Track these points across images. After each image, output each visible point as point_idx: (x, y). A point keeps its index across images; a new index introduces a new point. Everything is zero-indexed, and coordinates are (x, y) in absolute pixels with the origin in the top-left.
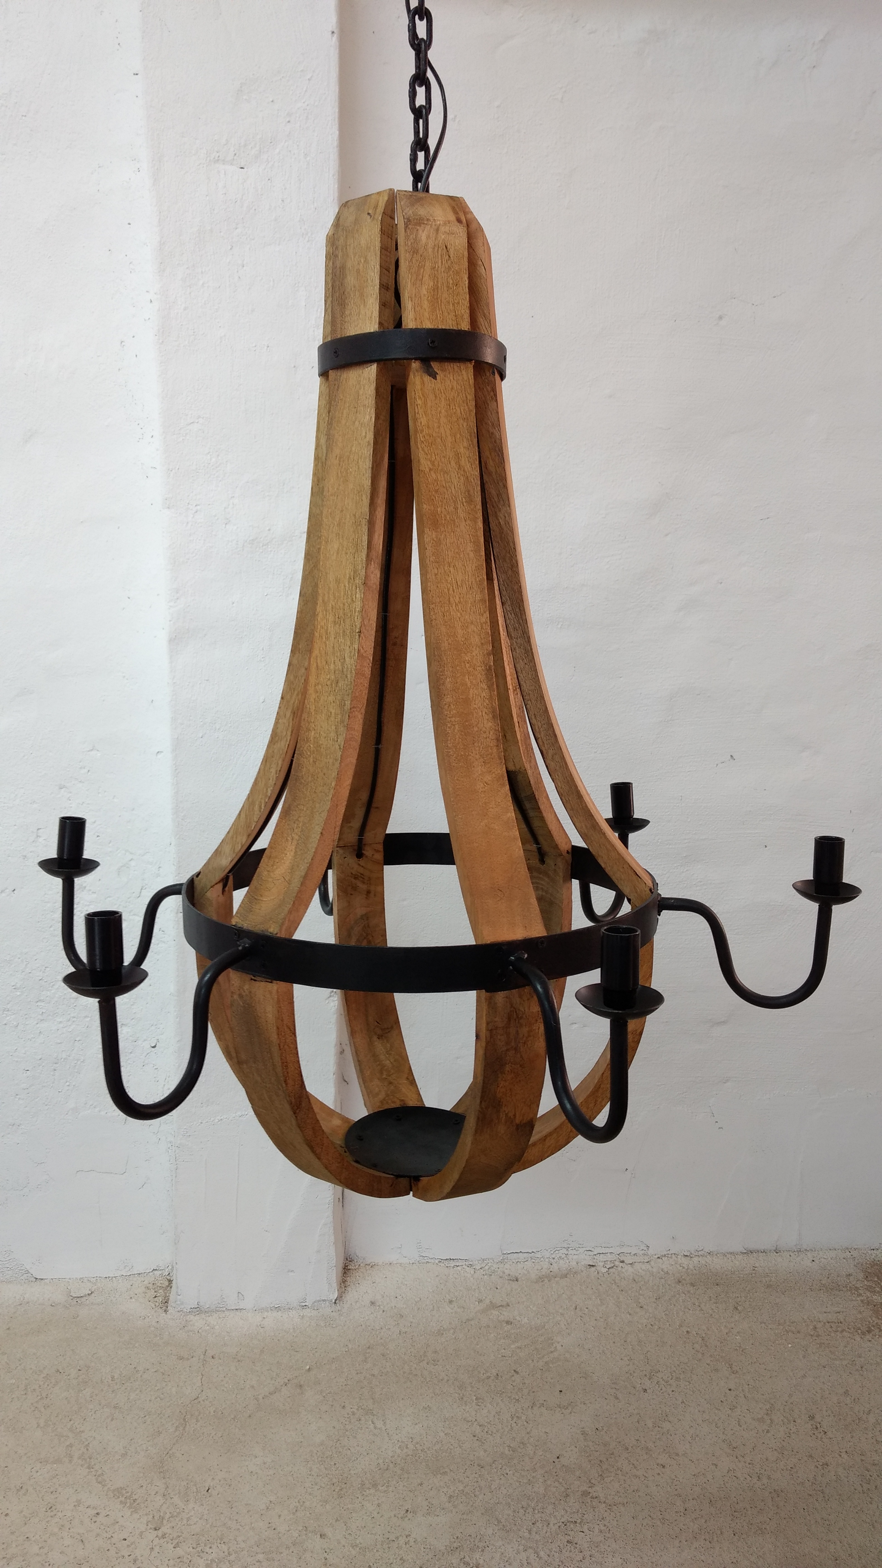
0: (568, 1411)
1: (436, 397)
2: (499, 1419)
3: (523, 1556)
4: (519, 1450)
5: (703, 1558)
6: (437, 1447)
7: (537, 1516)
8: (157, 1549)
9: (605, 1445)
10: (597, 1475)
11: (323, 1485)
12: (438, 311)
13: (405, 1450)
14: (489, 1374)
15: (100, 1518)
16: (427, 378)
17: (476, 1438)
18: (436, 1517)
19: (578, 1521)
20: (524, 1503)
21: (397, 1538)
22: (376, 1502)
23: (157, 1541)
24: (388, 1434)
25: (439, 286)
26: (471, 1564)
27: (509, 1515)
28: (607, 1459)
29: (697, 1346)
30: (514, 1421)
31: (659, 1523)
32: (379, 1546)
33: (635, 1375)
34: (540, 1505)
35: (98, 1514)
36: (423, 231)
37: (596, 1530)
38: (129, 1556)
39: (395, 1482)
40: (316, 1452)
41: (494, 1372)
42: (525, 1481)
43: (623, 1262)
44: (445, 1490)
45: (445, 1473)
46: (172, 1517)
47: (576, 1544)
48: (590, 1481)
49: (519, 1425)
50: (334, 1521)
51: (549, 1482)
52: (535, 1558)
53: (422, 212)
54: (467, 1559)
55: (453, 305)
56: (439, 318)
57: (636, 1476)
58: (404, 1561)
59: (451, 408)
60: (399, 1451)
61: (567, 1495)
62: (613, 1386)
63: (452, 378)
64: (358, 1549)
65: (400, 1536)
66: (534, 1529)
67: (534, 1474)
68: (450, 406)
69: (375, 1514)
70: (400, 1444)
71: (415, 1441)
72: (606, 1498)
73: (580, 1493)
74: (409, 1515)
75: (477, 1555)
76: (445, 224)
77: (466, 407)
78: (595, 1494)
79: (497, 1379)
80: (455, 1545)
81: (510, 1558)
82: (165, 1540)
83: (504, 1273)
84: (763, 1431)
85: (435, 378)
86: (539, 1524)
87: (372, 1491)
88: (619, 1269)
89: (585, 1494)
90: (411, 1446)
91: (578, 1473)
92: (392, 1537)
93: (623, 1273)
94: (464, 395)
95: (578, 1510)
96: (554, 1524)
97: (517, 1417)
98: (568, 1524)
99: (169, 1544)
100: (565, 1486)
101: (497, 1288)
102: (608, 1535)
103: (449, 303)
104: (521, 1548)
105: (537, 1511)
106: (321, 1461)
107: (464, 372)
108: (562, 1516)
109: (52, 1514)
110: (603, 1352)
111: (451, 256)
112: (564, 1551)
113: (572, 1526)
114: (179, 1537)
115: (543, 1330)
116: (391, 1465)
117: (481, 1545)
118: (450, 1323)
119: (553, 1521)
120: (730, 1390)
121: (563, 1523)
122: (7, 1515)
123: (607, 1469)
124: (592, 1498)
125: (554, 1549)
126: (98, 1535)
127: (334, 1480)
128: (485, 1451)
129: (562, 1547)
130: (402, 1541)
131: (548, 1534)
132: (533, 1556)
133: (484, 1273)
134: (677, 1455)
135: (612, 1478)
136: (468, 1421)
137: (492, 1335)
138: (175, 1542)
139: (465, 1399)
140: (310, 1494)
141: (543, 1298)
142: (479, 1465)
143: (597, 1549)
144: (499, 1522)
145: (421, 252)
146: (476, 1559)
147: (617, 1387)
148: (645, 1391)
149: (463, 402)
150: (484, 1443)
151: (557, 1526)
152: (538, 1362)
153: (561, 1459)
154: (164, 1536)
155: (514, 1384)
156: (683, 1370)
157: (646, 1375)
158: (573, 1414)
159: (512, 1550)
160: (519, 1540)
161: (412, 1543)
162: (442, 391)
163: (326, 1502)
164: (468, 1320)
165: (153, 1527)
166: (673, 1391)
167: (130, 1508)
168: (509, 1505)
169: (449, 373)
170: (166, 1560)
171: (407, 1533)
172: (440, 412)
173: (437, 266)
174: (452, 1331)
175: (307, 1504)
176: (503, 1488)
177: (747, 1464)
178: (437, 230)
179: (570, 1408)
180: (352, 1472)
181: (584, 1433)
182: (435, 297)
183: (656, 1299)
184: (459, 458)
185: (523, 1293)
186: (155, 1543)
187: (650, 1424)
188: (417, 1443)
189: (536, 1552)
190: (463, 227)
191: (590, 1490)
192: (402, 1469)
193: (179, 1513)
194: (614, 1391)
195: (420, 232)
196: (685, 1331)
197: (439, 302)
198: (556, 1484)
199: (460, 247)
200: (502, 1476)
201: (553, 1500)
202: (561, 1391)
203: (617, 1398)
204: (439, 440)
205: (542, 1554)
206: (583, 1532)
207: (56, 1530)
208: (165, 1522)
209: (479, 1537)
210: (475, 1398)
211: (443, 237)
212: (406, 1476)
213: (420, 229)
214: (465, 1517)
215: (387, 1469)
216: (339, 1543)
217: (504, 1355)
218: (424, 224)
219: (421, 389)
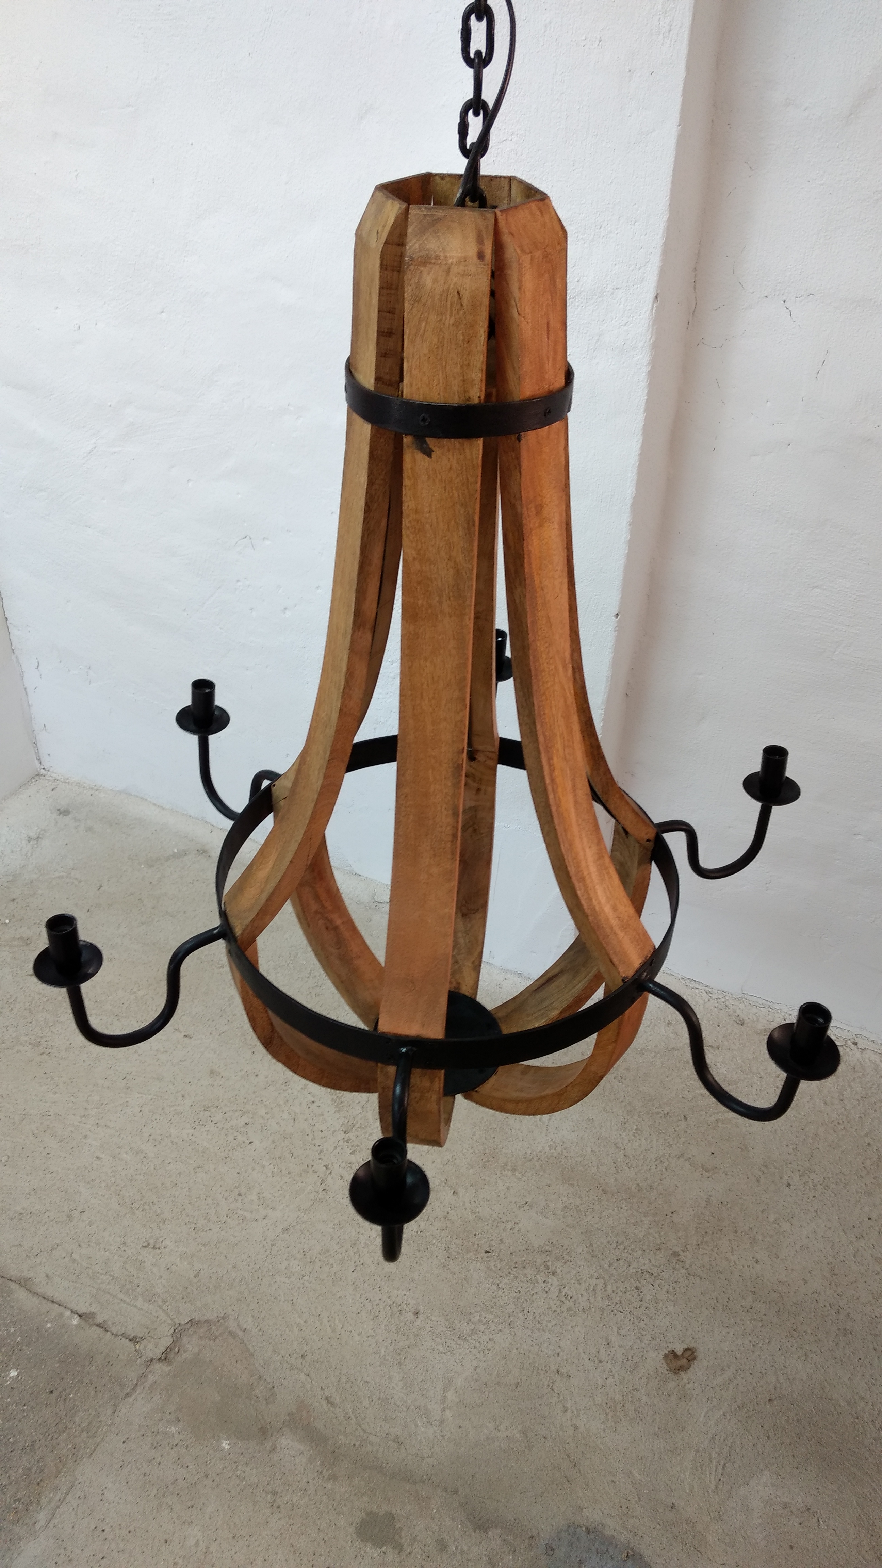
0: (707, 1174)
1: (429, 478)
2: (644, 1156)
3: (594, 1281)
4: (644, 1191)
5: (738, 1356)
6: (579, 1159)
7: (625, 1255)
8: (338, 1149)
9: (719, 1220)
10: (695, 1243)
11: (477, 1152)
12: (441, 375)
13: (553, 1151)
14: (660, 1110)
15: (313, 1107)
16: (419, 456)
17: (615, 1165)
18: (545, 1218)
19: (655, 1275)
20: (620, 1240)
21: (507, 1221)
22: (508, 1185)
23: (341, 1143)
24: (547, 1130)
25: (446, 343)
26: (550, 1270)
27: (602, 1243)
28: (713, 1233)
29: (868, 1162)
30: (656, 1163)
31: (721, 1308)
32: (490, 1221)
33: (789, 1166)
34: (633, 1247)
35: (313, 1102)
36: (429, 274)
37: (665, 1289)
38: (319, 1146)
39: (530, 1174)
40: (485, 1120)
41: (667, 1109)
42: (633, 1221)
43: (855, 1044)
44: (565, 1199)
45: (572, 1185)
46: (360, 1127)
47: (641, 1292)
48: (686, 1246)
49: (658, 1169)
50: (470, 1185)
51: (651, 1231)
52: (602, 1288)
53: (432, 245)
54: (549, 1264)
55: (462, 367)
56: (441, 384)
57: (727, 1260)
58: (502, 1242)
59: (447, 491)
60: (547, 1149)
61: (660, 1249)
62: (763, 1168)
63: (451, 457)
64: (474, 1216)
65: (511, 1221)
66: (615, 1265)
67: (643, 1219)
68: (445, 490)
69: (502, 1195)
70: (552, 1143)
71: (564, 1146)
72: (691, 1266)
73: (671, 1252)
74: (526, 1207)
75: (558, 1265)
76: (459, 263)
77: (466, 491)
78: (683, 1258)
79: (665, 1117)
80: (547, 1248)
81: (582, 1279)
82: (348, 1144)
83: (735, 1011)
84: (873, 1271)
85: (430, 456)
86: (621, 1262)
87: (510, 1174)
88: (848, 1050)
89: (676, 1254)
90: (559, 1149)
91: (680, 1234)
92: (504, 1219)
93: (849, 1055)
94: (465, 477)
95: (660, 1266)
96: (634, 1268)
97: (661, 1161)
98: (645, 1273)
99: (349, 1149)
100: (662, 1239)
101: (719, 1026)
102: (671, 1297)
103: (457, 364)
104: (596, 1275)
105: (626, 1251)
106: (485, 1130)
107: (468, 451)
108: (644, 1264)
109: (285, 1088)
110: (776, 1131)
111: (465, 304)
112: (628, 1293)
113: (647, 1276)
114: (358, 1146)
115: (734, 1086)
116: (535, 1159)
117: (567, 1257)
118: (656, 1046)
119: (634, 1264)
120: (870, 1219)
121: (642, 1270)
122: (257, 1076)
123: (707, 1242)
124: (679, 1260)
125: (621, 1289)
126: (306, 1120)
127: (487, 1151)
128: (616, 1180)
129: (629, 1288)
130: (509, 1225)
131: (625, 1273)
132: (601, 1286)
133: (716, 1005)
134: (777, 1257)
135: (706, 1252)
136: (617, 1147)
137: (686, 1073)
138: (354, 1149)
139: (627, 1125)
140: (464, 1155)
141: (754, 1053)
142: (603, 1190)
143: (655, 1305)
144: (591, 1245)
145: (423, 301)
146: (556, 1267)
147: (766, 1171)
148: (789, 1185)
149: (463, 484)
150: (618, 1172)
151: (634, 1271)
152: (710, 1116)
153: (674, 1215)
154: (348, 1141)
155: (677, 1129)
156: (838, 1181)
157: (799, 1171)
158: (710, 1179)
159: (588, 1273)
160: (598, 1267)
161: (516, 1231)
162: (438, 472)
163: (472, 1167)
164: (674, 1049)
165: (344, 1130)
166: (814, 1197)
167: (336, 1107)
168: (607, 1235)
169: (449, 450)
170: (341, 1161)
171: (517, 1220)
172: (433, 496)
173: (444, 318)
174: (653, 1054)
175: (458, 1162)
176: (611, 1219)
177: (835, 1295)
178: (448, 271)
179: (711, 1173)
180: (504, 1150)
181: (708, 1201)
182: (439, 358)
183: (862, 1097)
184: (450, 547)
185: (739, 1040)
186: (340, 1143)
187: (772, 1218)
188: (565, 1149)
189: (605, 1285)
190: (482, 266)
191: (681, 1253)
192: (541, 1166)
193: (366, 1126)
194: (760, 1173)
195: (425, 275)
196: (867, 1142)
197: (444, 364)
198: (657, 1235)
199: (477, 292)
200: (616, 1209)
201: (645, 1248)
202: (713, 1153)
203: (758, 1181)
204: (428, 526)
205: (609, 1287)
206: (653, 1285)
207: (282, 1103)
208: (354, 1129)
209: (568, 1251)
210: (635, 1127)
211: (455, 279)
212: (541, 1173)
213: (425, 270)
214: (567, 1229)
215: (530, 1160)
216: (464, 1205)
217: (685, 1096)
218: (430, 263)
219: (412, 468)
